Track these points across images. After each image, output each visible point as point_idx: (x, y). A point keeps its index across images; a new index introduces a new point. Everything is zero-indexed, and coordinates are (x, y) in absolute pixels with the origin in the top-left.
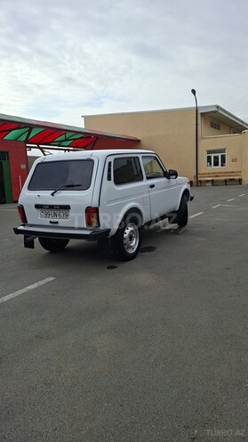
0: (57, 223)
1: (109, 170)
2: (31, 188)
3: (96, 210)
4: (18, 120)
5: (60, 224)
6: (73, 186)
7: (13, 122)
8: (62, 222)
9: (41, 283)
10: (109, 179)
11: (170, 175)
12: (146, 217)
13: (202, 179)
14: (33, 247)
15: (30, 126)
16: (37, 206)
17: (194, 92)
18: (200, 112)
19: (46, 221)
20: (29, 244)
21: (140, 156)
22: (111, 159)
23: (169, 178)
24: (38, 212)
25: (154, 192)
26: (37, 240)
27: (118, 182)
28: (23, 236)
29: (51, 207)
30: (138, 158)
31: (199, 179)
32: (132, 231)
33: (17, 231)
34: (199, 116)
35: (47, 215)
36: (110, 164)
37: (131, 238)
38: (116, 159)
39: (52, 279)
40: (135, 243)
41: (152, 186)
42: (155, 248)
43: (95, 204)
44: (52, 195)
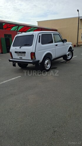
0: (22, 58)
1: (39, 39)
2: (14, 46)
3: (34, 53)
4: (14, 23)
5: (23, 59)
6: (26, 45)
7: (13, 24)
8: (23, 58)
9: (16, 78)
10: (39, 42)
11: (64, 41)
12: (54, 56)
13: (79, 44)
14: (15, 66)
15: (18, 25)
16: (16, 52)
17: (78, 11)
18: (80, 18)
19: (18, 57)
20: (14, 65)
21: (52, 34)
22: (40, 35)
23: (64, 42)
24: (16, 54)
25: (57, 47)
26: (17, 64)
27: (43, 43)
28: (12, 62)
29: (20, 52)
30: (51, 34)
31: (78, 44)
32: (48, 62)
33: (10, 61)
34: (80, 20)
35: (19, 55)
36: (40, 36)
37: (47, 64)
38: (42, 35)
39: (20, 76)
40: (49, 66)
41: (57, 45)
42: (57, 68)
43: (34, 51)
44: (20, 48)
